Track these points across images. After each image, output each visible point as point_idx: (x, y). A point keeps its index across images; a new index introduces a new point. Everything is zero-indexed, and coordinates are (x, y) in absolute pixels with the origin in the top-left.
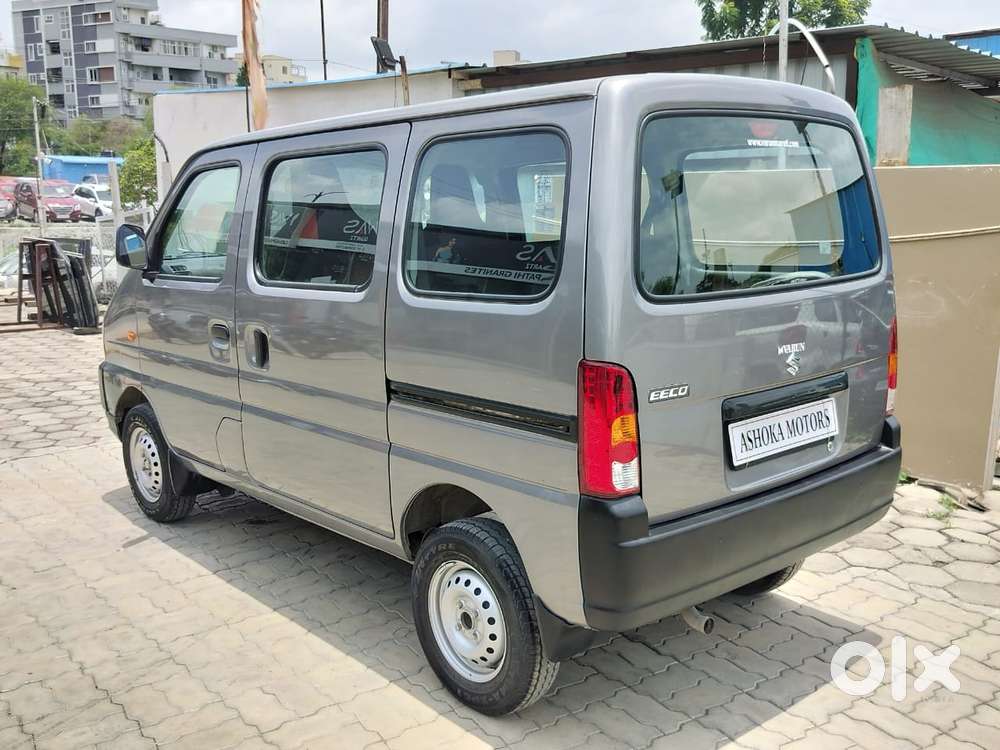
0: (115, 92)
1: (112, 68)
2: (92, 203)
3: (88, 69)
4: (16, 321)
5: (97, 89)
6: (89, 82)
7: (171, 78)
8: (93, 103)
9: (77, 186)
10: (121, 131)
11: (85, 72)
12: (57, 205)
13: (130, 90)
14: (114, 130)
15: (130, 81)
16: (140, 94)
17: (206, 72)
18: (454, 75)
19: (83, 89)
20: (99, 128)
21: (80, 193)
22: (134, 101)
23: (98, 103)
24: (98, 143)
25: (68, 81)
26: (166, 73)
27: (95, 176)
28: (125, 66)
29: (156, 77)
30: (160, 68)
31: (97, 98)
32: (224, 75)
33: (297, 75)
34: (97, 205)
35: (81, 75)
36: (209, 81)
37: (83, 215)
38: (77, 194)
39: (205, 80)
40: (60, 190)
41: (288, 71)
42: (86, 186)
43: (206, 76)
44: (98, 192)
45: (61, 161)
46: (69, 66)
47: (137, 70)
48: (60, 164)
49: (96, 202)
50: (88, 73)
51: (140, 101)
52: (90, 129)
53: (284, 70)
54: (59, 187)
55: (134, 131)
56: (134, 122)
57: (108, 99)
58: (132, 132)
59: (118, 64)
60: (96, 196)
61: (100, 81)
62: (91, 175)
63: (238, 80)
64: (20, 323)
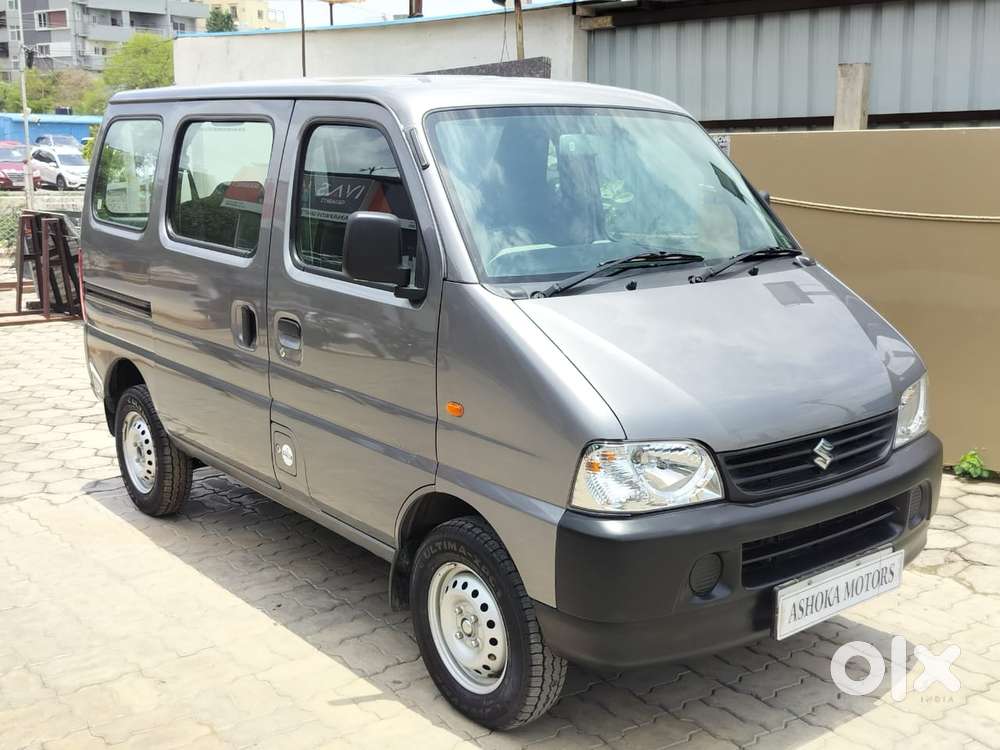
0: (67, 40)
1: (64, 12)
2: (53, 169)
3: (36, 13)
4: (15, 311)
5: (47, 36)
6: (38, 28)
7: (132, 23)
8: (42, 52)
9: (35, 149)
10: (77, 85)
11: (33, 15)
12: (13, 171)
13: (84, 37)
14: (69, 84)
15: (85, 26)
16: (97, 42)
17: (172, 16)
18: (580, 11)
19: (31, 36)
20: (50, 81)
21: (39, 157)
22: (89, 49)
23: (48, 52)
24: (50, 98)
25: (12, 27)
26: (126, 18)
27: (51, 137)
28: (78, 10)
29: (114, 23)
30: (118, 12)
31: (47, 47)
32: (192, 20)
33: (275, 21)
34: (58, 171)
35: (28, 18)
36: (175, 27)
37: (42, 182)
38: (36, 158)
39: (171, 24)
40: (16, 154)
41: (264, 17)
42: (44, 148)
43: (172, 21)
44: (59, 156)
45: (10, 119)
46: (14, 10)
47: (93, 14)
48: (9, 122)
49: (57, 167)
50: (36, 17)
51: (96, 50)
52: (40, 82)
53: (260, 14)
54: (14, 149)
55: (91, 85)
56: (90, 74)
57: (60, 48)
58: (91, 87)
59: (71, 6)
60: (57, 159)
61: (50, 25)
62: (46, 136)
63: (209, 25)
64: (20, 313)
